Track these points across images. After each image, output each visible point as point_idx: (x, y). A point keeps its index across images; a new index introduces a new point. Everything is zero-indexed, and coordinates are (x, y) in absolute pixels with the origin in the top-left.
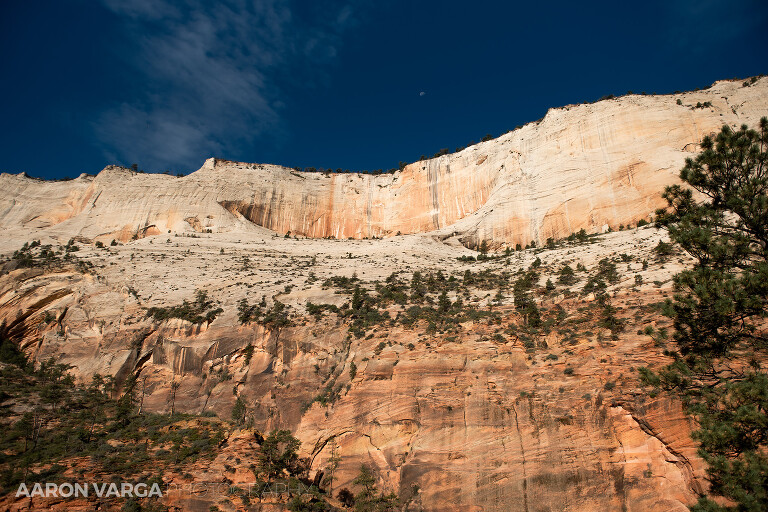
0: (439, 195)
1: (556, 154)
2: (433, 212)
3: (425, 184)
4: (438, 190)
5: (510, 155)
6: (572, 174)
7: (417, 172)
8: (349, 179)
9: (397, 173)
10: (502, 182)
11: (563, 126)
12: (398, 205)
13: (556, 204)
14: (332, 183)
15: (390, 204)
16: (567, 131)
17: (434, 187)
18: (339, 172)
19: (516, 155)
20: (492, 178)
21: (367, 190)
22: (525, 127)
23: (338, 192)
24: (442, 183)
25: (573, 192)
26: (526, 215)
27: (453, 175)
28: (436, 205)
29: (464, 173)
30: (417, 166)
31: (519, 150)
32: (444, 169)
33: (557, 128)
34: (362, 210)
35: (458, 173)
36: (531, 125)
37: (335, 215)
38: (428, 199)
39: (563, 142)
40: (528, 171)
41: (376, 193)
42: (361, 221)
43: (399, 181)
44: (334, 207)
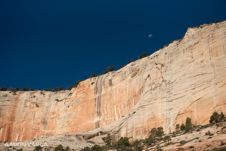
0: (102, 105)
1: (190, 63)
2: (96, 119)
3: (93, 96)
4: (102, 101)
5: (155, 66)
6: (201, 78)
7: (87, 87)
8: (33, 95)
9: (73, 89)
10: (147, 89)
11: (196, 41)
12: (69, 115)
13: (187, 104)
14: (17, 99)
15: (63, 115)
16: (198, 45)
17: (99, 98)
18: (25, 90)
19: (159, 66)
20: (141, 86)
21: (46, 104)
22: (170, 45)
23: (21, 106)
24: (105, 94)
25: (201, 93)
26: (163, 115)
27: (114, 87)
28: (99, 114)
29: (122, 85)
30: (88, 81)
31: (162, 62)
32: (107, 82)
33: (192, 42)
34: (40, 120)
35: (118, 85)
36: (175, 42)
37: (15, 125)
38: (93, 109)
39: (196, 53)
40: (167, 78)
41: (53, 106)
42: (37, 130)
43: (73, 96)
44: (16, 119)
